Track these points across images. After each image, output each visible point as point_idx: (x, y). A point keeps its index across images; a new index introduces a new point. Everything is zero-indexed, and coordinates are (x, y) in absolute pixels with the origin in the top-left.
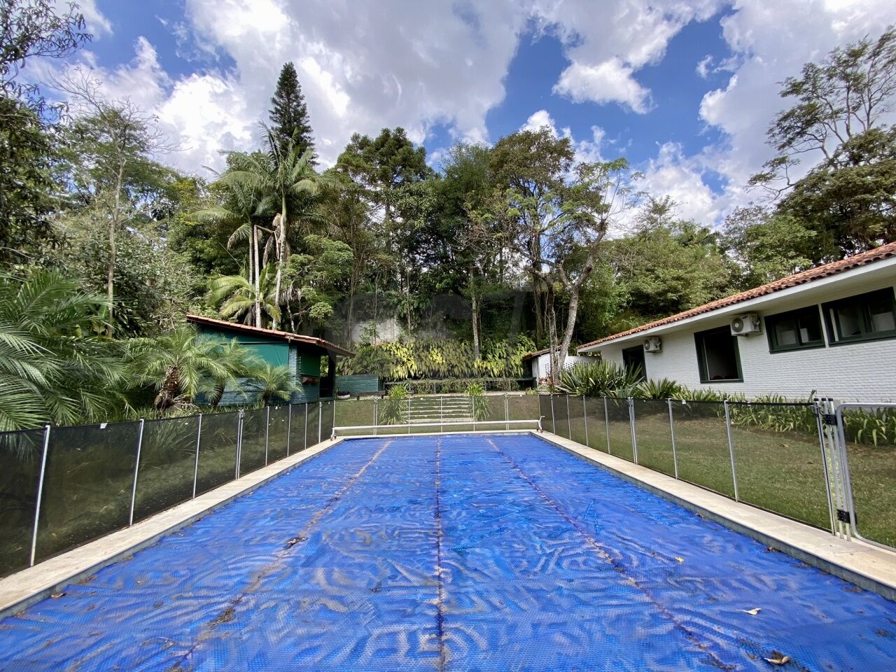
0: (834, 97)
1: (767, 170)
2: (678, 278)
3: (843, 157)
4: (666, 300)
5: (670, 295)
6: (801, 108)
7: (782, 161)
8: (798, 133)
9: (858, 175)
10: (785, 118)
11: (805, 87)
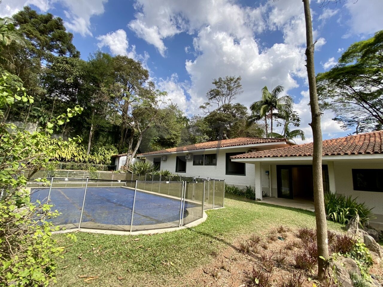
0: (224, 90)
1: (204, 105)
2: (175, 135)
3: (222, 109)
4: (170, 142)
5: (171, 140)
6: (216, 89)
7: (209, 104)
8: (214, 97)
9: (223, 116)
10: (212, 91)
11: (218, 84)
